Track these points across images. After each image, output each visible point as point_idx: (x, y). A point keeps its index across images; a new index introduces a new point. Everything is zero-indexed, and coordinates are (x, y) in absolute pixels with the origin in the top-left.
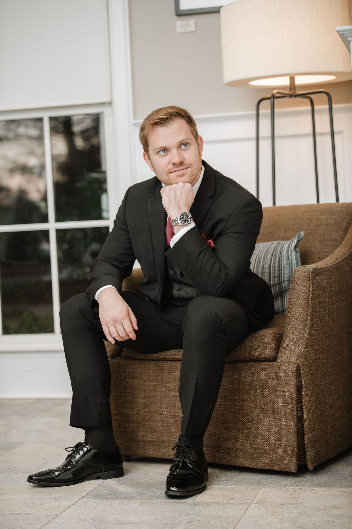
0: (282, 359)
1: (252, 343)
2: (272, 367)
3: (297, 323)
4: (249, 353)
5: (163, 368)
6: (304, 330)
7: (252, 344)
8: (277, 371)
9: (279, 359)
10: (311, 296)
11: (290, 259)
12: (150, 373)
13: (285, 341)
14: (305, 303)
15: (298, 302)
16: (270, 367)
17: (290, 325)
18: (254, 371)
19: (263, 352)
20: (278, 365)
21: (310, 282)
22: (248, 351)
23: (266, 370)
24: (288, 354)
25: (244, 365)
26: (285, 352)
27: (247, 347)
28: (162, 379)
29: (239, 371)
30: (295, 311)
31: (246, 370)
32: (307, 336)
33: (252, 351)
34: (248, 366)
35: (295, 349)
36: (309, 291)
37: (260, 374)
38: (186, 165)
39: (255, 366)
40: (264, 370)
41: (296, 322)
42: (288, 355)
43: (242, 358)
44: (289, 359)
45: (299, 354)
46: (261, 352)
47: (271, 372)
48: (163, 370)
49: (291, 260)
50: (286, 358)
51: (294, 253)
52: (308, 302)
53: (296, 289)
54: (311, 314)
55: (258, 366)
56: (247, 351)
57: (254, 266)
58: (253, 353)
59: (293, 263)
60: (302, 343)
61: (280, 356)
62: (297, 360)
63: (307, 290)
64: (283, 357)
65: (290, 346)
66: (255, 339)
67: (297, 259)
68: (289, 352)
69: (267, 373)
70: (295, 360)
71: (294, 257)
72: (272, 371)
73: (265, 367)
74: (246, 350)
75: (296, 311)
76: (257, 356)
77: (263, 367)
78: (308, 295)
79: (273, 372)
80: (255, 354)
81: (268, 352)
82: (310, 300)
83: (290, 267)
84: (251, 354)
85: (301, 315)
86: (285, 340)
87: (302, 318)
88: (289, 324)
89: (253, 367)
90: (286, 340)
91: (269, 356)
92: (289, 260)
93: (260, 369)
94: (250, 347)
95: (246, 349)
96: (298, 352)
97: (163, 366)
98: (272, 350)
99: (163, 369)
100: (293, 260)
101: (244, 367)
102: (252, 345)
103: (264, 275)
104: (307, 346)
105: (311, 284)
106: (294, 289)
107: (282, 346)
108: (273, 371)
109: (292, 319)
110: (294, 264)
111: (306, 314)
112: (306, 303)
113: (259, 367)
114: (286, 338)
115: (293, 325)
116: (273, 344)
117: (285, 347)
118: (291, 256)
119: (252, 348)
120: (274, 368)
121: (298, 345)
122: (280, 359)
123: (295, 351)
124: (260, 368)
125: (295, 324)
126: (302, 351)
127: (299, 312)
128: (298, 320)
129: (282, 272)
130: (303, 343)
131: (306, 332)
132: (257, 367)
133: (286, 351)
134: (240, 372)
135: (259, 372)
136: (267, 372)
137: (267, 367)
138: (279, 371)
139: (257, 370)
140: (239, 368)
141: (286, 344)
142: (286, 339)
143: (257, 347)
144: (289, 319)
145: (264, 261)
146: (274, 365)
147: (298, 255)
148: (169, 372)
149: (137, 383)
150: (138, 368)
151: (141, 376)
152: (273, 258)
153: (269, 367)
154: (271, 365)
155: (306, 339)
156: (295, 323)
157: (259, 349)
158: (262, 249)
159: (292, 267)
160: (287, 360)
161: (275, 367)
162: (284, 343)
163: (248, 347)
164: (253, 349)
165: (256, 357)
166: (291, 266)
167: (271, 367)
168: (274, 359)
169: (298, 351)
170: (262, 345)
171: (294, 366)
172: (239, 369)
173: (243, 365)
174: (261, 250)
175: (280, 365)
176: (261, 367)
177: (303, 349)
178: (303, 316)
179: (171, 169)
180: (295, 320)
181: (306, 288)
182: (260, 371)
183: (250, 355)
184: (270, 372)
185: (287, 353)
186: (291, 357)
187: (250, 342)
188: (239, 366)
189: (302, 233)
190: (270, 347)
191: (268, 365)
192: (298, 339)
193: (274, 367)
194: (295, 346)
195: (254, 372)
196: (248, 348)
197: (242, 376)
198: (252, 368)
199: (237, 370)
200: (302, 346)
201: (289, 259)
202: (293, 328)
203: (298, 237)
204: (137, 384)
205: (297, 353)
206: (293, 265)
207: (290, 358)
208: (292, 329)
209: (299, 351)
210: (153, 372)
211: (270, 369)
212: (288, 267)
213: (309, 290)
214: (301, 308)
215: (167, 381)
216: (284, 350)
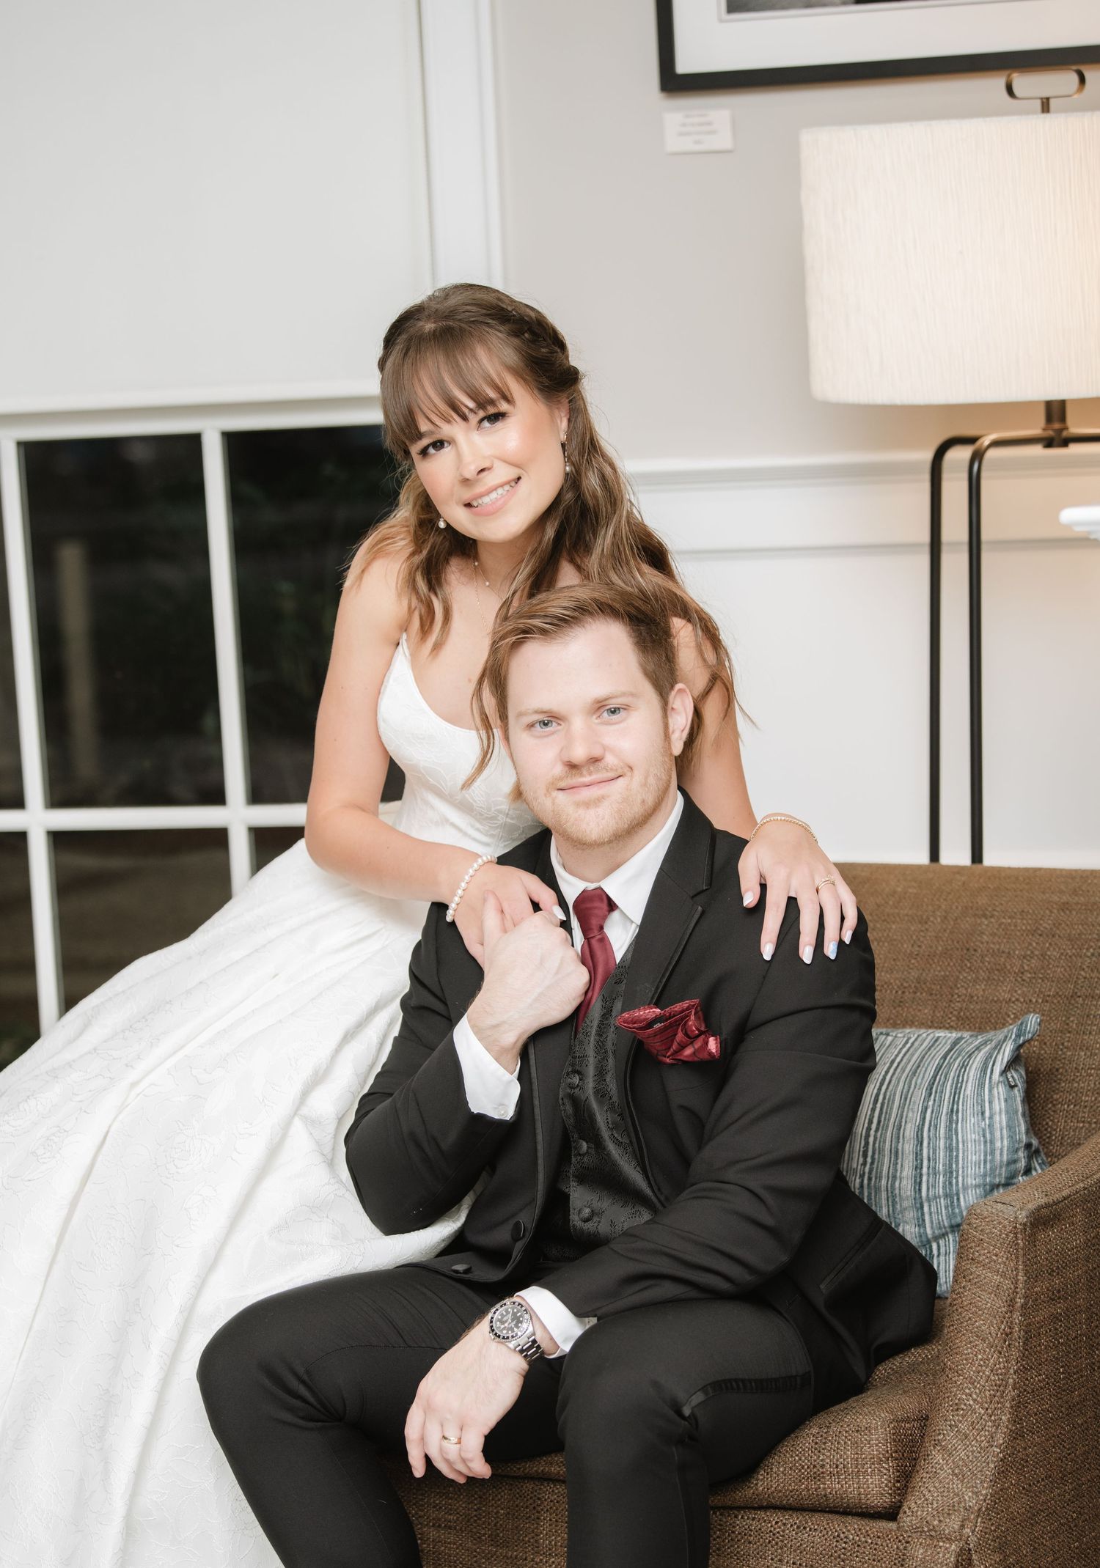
0: (914, 1522)
1: (819, 1452)
2: (882, 1545)
3: (971, 1396)
4: (812, 1485)
5: (538, 1505)
6: (993, 1418)
7: (819, 1457)
8: (897, 1561)
9: (906, 1519)
10: (1019, 1304)
11: (987, 1114)
12: (498, 1517)
13: (928, 1455)
14: (999, 1329)
15: (976, 1321)
16: (876, 1544)
17: (948, 1397)
18: (824, 1550)
19: (854, 1488)
20: (900, 1541)
21: (1017, 1257)
22: (808, 1478)
23: (864, 1553)
24: (935, 1505)
25: (795, 1523)
26: (924, 1496)
27: (806, 1464)
28: (536, 1541)
29: (777, 1544)
30: (966, 1352)
31: (801, 1545)
32: (1001, 1442)
33: (819, 1480)
34: (808, 1529)
35: (959, 1486)
36: (1012, 1286)
37: (843, 1561)
38: (611, 769)
39: (830, 1533)
40: (858, 1551)
41: (967, 1391)
42: (934, 1507)
43: (788, 1500)
44: (936, 1523)
45: (970, 1507)
46: (850, 1486)
47: (879, 1561)
48: (538, 1512)
49: (991, 1118)
50: (928, 1518)
51: (1001, 1091)
52: (1011, 1323)
53: (972, 1277)
54: (1019, 1364)
55: (838, 1536)
56: (803, 1478)
57: (871, 1122)
58: (824, 1489)
59: (997, 1126)
60: (984, 1464)
61: (909, 1508)
62: (962, 1526)
63: (1007, 1284)
64: (919, 1513)
65: (942, 1475)
66: (830, 1441)
67: (1011, 1113)
68: (938, 1496)
69: (866, 1563)
70: (956, 1527)
71: (999, 1105)
72: (882, 1559)
73: (859, 1540)
74: (800, 1476)
75: (969, 1354)
76: (837, 1498)
77: (853, 1539)
78: (1011, 1301)
79: (885, 1562)
80: (829, 1490)
81: (875, 1488)
82: (1017, 1317)
83: (985, 1142)
84: (816, 1490)
85: (984, 1368)
86: (929, 1452)
87: (989, 1377)
88: (946, 1395)
89: (823, 1536)
90: (933, 1453)
91: (876, 1501)
92: (984, 1119)
93: (844, 1545)
94: (815, 1466)
95: (800, 1471)
96: (969, 1497)
97: (539, 1499)
98: (886, 1480)
99: (539, 1509)
100: (997, 1118)
101: (793, 1530)
102: (822, 1460)
103: (899, 1161)
104: (1002, 1473)
105: (1020, 1263)
106: (964, 1277)
107: (918, 1471)
108: (885, 1559)
109: (957, 1378)
110: (1001, 1130)
111: (1002, 1365)
112: (1003, 1327)
113: (842, 1539)
114: (933, 1442)
115: (957, 1401)
116: (888, 1460)
117: (928, 1476)
118: (990, 1103)
119: (821, 1470)
120: (886, 1548)
121: (969, 1473)
122: (909, 1518)
123: (958, 1495)
124: (845, 1543)
125: (964, 1397)
126: (982, 1495)
127: (980, 1357)
128: (976, 1384)
129: (957, 1156)
130: (988, 1463)
131: (999, 1425)
132: (834, 1538)
133: (930, 1491)
134: (781, 1548)
135: (842, 1556)
136: (867, 1558)
137: (866, 1542)
138: (903, 1560)
139: (836, 1546)
140: (778, 1532)
141: (932, 1467)
142: (934, 1448)
143: (837, 1467)
144: (948, 1376)
145: (901, 1108)
146: (889, 1540)
147: (1015, 1097)
148: (556, 1521)
149: (454, 1544)
150: (458, 1493)
151: (469, 1521)
152: (931, 1103)
153: (872, 1543)
154: (879, 1537)
155: (999, 1451)
156: (963, 1394)
157: (842, 1475)
158: (898, 1059)
159: (992, 1142)
160: (931, 1527)
161: (890, 1545)
162: (925, 1460)
163: (806, 1467)
164: (822, 1473)
165: (835, 1500)
166: (988, 1136)
167: (879, 1543)
168: (891, 1514)
169: (970, 1494)
170: (852, 1464)
171: (952, 1548)
172: (777, 1538)
173: (792, 1526)
174: (895, 1065)
175: (908, 1542)
176: (846, 1537)
177: (986, 1485)
178: (992, 1371)
179: (561, 779)
180: (966, 1385)
181: (1003, 1275)
182: (843, 1551)
183: (813, 1493)
184: (874, 1560)
185: (931, 1498)
186: (942, 1519)
187: (816, 1449)
188: (780, 1528)
189: (1033, 1021)
190: (880, 1471)
191: (868, 1535)
192: (973, 1452)
193: (887, 1546)
194: (960, 1476)
195: (824, 1552)
196: (808, 1468)
197: (787, 1562)
198: (820, 1538)
199: (773, 1540)
200: (982, 1475)
201: (983, 1113)
202: (957, 1410)
203: (1018, 1036)
204: (457, 1548)
205: (965, 1500)
206: (998, 1134)
207: (940, 1521)
208: (953, 1416)
209: (975, 1493)
210: (508, 1513)
211: (875, 1549)
212: (980, 1141)
213: (1013, 1283)
214: (985, 1345)
215: (550, 1549)
216: (922, 1489)
